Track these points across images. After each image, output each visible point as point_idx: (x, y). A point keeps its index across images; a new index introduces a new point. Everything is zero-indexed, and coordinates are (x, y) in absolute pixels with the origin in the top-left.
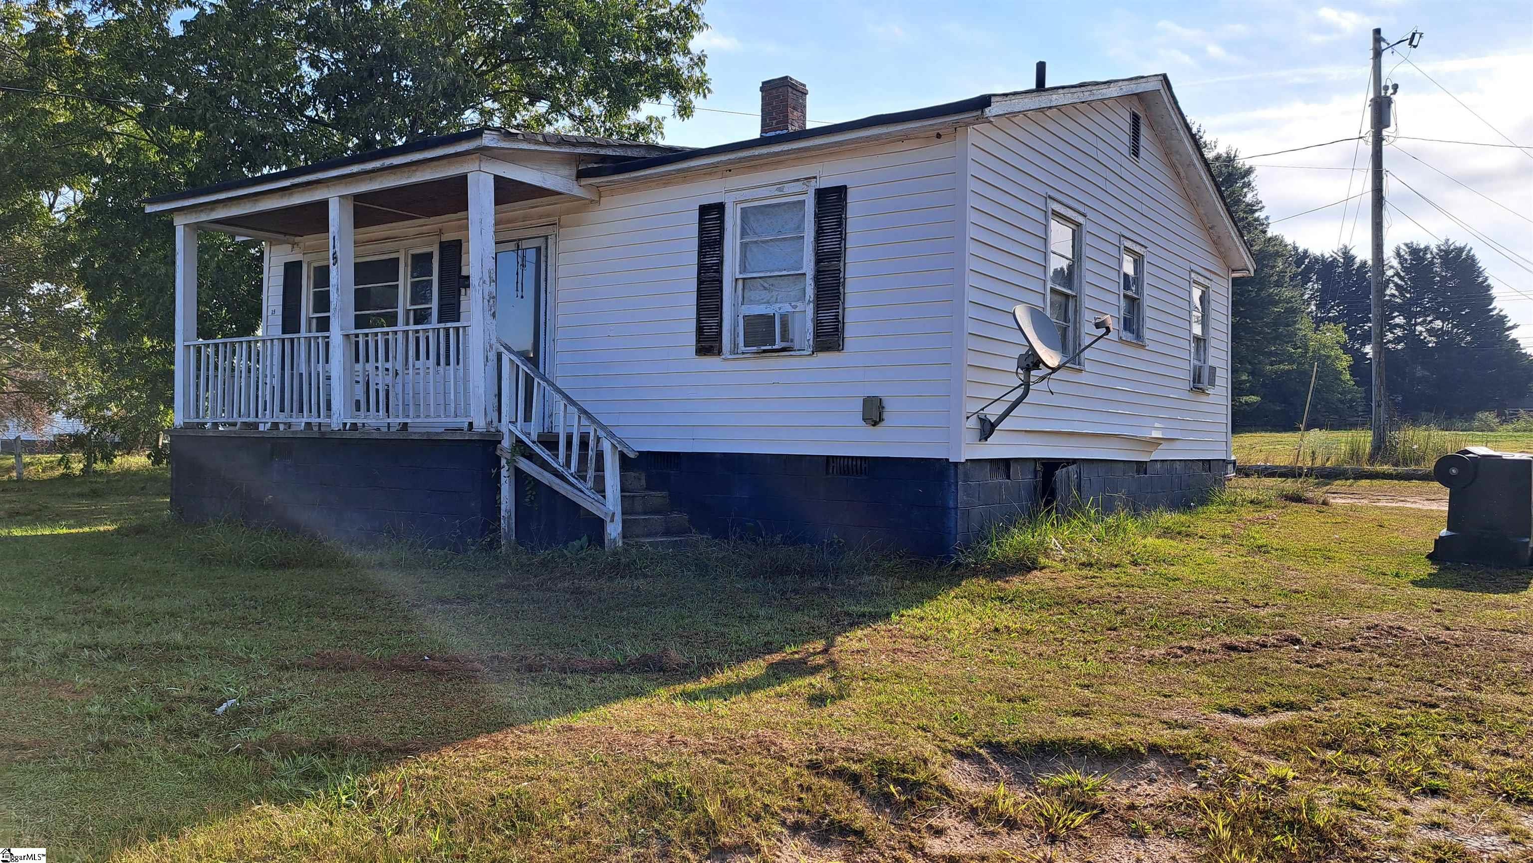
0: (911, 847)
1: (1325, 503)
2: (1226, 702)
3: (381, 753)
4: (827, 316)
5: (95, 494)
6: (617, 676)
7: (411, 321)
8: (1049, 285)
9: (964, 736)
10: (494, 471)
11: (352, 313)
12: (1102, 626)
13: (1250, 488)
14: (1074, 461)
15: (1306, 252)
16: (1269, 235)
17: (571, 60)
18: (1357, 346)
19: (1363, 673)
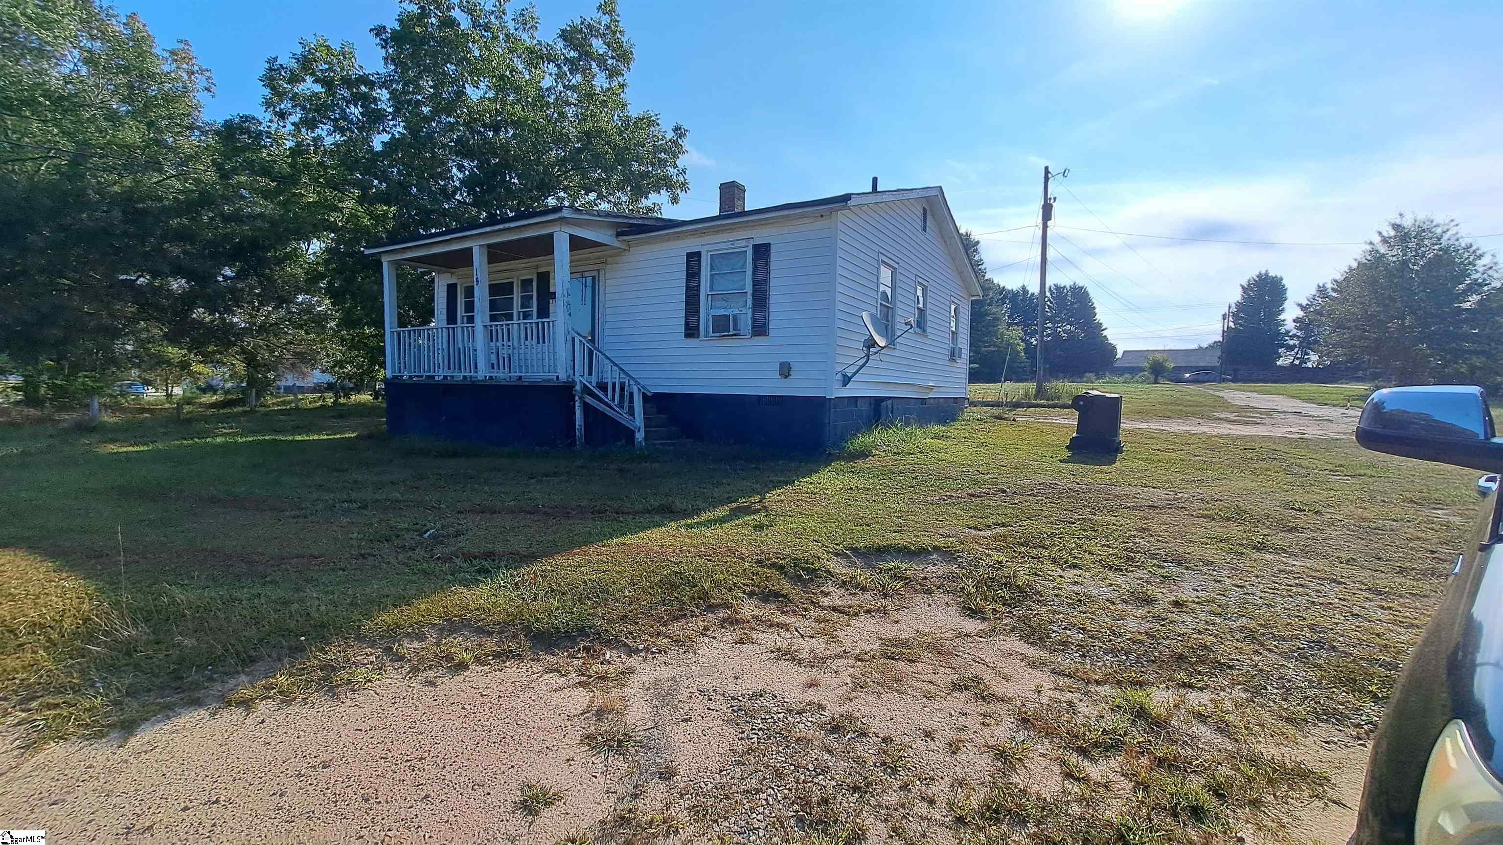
0: (812, 602)
1: (1014, 420)
2: (971, 523)
3: (521, 558)
4: (759, 316)
5: (341, 416)
6: (647, 515)
7: (521, 318)
8: (879, 301)
9: (837, 544)
10: (572, 403)
11: (488, 313)
12: (906, 485)
13: (976, 412)
14: (890, 398)
15: (1004, 287)
16: (986, 278)
17: (609, 169)
18: (1028, 338)
19: (1037, 507)
